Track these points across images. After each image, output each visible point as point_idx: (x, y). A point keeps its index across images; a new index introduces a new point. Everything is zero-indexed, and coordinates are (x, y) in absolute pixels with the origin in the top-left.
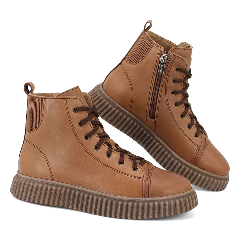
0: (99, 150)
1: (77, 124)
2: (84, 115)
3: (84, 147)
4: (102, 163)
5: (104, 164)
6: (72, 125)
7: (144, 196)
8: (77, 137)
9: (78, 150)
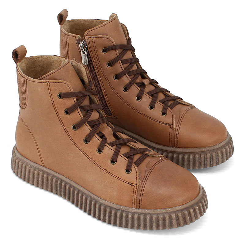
0: (90, 143)
1: (63, 112)
2: (72, 101)
3: (71, 139)
4: (91, 159)
5: (93, 161)
6: (57, 113)
7: (134, 207)
8: (64, 127)
9: (65, 141)
